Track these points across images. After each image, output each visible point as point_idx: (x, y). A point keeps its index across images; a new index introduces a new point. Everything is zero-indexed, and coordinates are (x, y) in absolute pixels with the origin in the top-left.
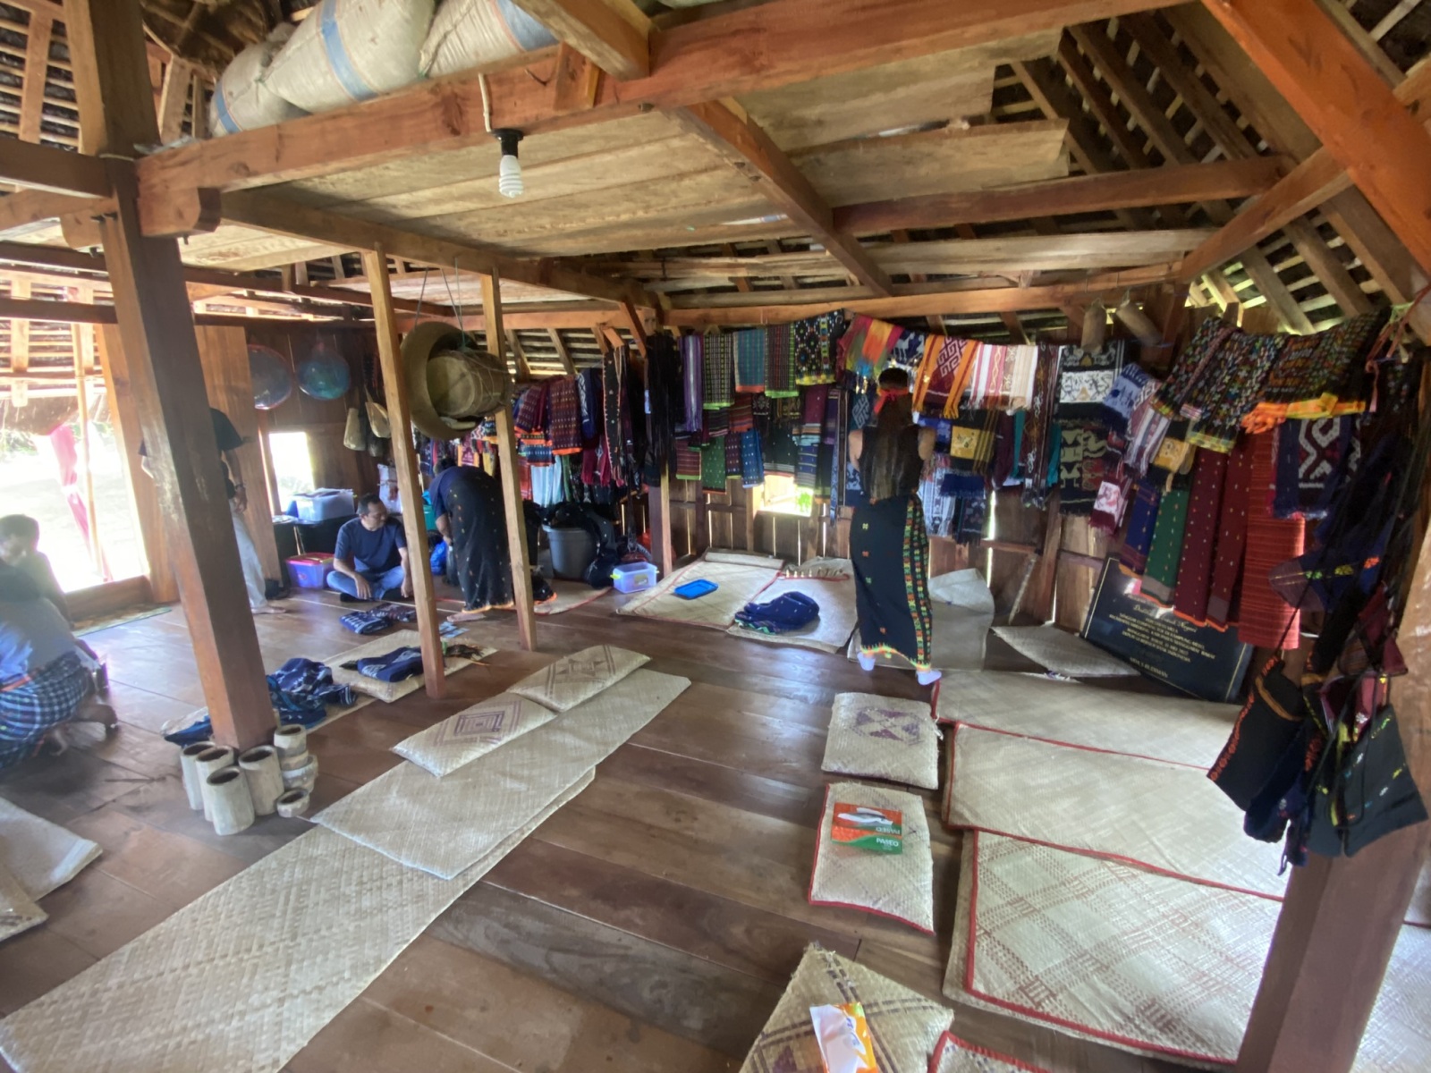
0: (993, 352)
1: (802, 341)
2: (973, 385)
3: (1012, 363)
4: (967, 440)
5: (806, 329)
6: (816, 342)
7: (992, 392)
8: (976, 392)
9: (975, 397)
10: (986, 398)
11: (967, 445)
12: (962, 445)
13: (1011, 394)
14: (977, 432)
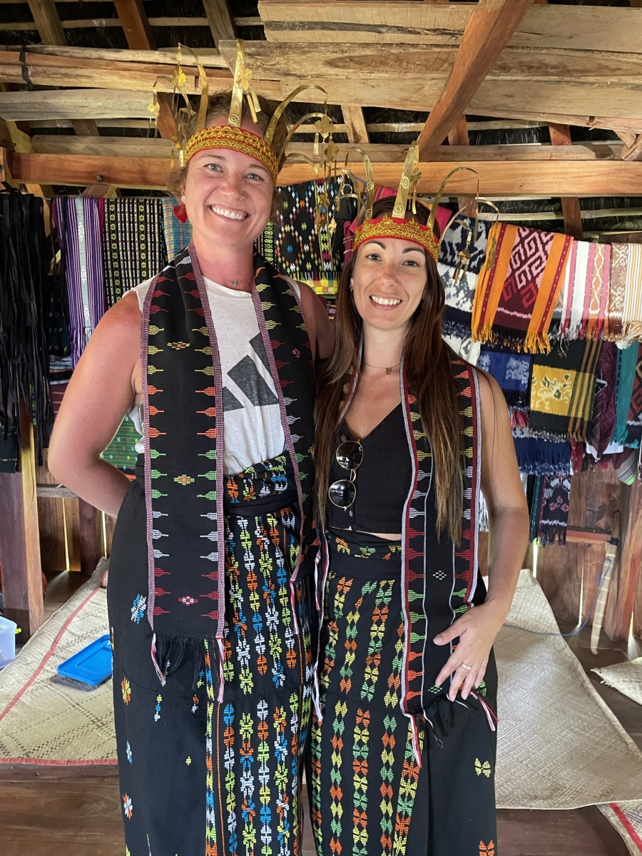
0: (592, 253)
1: (287, 221)
2: (565, 303)
3: (623, 269)
4: (559, 386)
5: (292, 203)
6: (311, 226)
7: (594, 313)
8: (569, 312)
9: (568, 321)
10: (585, 322)
11: (558, 395)
12: (552, 395)
13: (624, 316)
14: (572, 374)
